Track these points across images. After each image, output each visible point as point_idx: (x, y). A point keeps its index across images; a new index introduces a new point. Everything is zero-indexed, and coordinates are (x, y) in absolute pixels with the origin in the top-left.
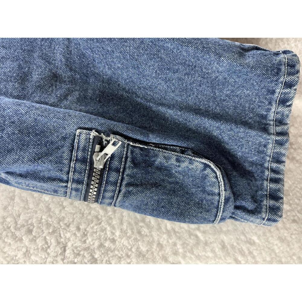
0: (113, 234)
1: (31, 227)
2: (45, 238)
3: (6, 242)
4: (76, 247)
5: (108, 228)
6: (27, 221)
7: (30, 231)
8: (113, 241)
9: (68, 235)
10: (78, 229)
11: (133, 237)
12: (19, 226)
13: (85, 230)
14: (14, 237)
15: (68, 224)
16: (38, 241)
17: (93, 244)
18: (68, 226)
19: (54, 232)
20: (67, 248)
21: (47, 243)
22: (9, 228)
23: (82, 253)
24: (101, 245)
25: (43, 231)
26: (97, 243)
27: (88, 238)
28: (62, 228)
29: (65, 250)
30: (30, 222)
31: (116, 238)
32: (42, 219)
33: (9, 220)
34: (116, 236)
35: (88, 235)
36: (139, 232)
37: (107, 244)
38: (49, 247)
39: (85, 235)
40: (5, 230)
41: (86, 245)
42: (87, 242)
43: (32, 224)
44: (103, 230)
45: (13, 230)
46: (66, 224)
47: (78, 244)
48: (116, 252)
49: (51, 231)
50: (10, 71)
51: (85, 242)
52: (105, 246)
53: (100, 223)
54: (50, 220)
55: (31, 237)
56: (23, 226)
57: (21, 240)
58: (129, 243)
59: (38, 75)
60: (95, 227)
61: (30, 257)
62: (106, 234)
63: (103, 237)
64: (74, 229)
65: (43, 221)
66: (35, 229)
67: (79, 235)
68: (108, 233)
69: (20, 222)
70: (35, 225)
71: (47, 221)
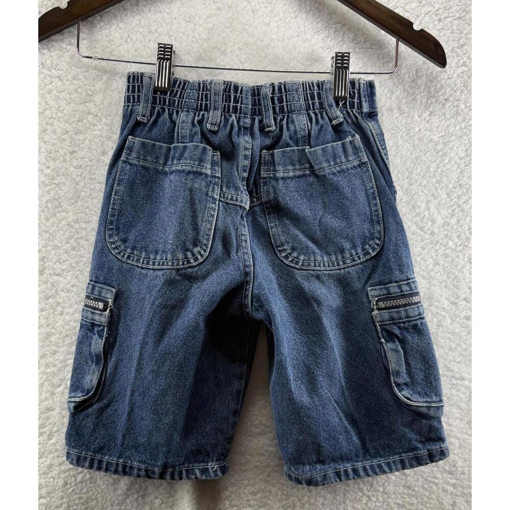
0: (68, 314)
2: (67, 260)
3: (66, 232)
4: (59, 284)
5: (72, 310)
6: (82, 246)
7: (74, 249)
8: (62, 314)
9: (69, 278)
10: (73, 286)
11: (64, 331)
12: (78, 240)
13: (72, 291)
14: (70, 238)
16: (66, 255)
17: (60, 298)
18: (76, 278)
19: (72, 267)
20: (59, 277)
21: (64, 262)
22: (78, 233)
23: (54, 288)
24: (59, 304)
25: (74, 258)
26: (60, 300)
28: (75, 273)
29: (57, 275)
30: (81, 248)
31: (63, 316)
32: (83, 257)
33: (84, 233)
34: (65, 316)
35: (68, 294)
36: (67, 336)
37: (59, 309)
38: (61, 263)
39: (68, 291)
40: (76, 230)
41: (60, 292)
42: (63, 293)
43: (79, 250)
44: (71, 306)
45: (75, 237)
46: (78, 276)
47: (61, 286)
48: (52, 316)
49: (73, 265)
51: (62, 291)
52: (57, 306)
53: (76, 303)
54: (82, 263)
55: (69, 250)
56: (79, 243)
57: (68, 243)
58: (58, 327)
60: (73, 300)
61: (54, 249)
62: (68, 308)
63: (65, 305)
64: (73, 282)
65: (82, 259)
66: (75, 252)
67: (68, 286)
68: (68, 310)
69: (81, 241)
70: (79, 253)
71: (81, 261)
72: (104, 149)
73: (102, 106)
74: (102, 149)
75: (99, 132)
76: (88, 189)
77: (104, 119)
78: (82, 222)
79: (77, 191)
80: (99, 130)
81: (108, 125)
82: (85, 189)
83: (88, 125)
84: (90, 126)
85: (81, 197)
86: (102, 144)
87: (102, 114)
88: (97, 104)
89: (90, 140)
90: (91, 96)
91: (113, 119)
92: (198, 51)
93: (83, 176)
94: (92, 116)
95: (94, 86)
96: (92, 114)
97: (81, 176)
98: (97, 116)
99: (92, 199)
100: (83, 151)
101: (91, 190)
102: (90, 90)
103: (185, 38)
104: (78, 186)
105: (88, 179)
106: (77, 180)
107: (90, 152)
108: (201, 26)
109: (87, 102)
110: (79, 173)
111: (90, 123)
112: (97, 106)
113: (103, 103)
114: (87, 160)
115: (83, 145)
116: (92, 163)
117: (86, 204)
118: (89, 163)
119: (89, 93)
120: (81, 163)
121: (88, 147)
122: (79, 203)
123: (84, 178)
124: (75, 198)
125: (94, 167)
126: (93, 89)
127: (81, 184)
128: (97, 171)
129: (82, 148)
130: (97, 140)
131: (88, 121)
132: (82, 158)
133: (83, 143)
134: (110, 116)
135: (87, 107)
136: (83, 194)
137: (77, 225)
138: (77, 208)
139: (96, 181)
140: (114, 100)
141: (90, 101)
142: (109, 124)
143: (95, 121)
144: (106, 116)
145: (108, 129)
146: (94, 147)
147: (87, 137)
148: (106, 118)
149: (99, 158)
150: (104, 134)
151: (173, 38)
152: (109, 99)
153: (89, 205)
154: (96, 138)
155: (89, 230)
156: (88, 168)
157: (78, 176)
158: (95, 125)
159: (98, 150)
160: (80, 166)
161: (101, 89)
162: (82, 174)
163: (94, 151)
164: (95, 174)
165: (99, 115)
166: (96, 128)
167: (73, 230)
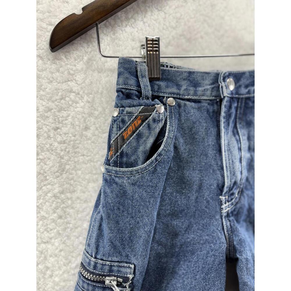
0: (57, 276)
1: (63, 218)
2: (54, 229)
3: (53, 203)
4: (47, 251)
5: (61, 273)
6: (68, 214)
7: (60, 217)
8: (51, 276)
9: (57, 244)
10: (61, 251)
12: (65, 209)
13: (60, 256)
14: (57, 208)
15: (65, 242)
16: (53, 224)
17: (49, 263)
18: (64, 243)
19: (60, 234)
20: (47, 244)
21: (51, 230)
22: (64, 203)
23: (43, 256)
24: (47, 268)
25: (61, 226)
26: (49, 265)
27: (53, 258)
28: (62, 239)
29: (45, 243)
30: (68, 216)
31: (53, 277)
32: (70, 223)
33: (70, 202)
34: (55, 278)
35: (56, 258)
37: (49, 272)
38: (48, 232)
39: (56, 256)
40: (62, 201)
41: (48, 257)
42: (51, 258)
43: (66, 218)
44: (60, 268)
45: (61, 206)
46: (65, 241)
47: (50, 252)
48: (42, 280)
49: (60, 232)
50: (178, 205)
51: (51, 256)
52: (47, 270)
53: (65, 265)
54: (69, 229)
55: (56, 219)
56: (65, 212)
57: (54, 212)
58: (49, 288)
59: (177, 224)
60: (62, 263)
61: (41, 220)
62: (57, 270)
63: (55, 268)
64: (61, 247)
65: (68, 225)
66: (62, 221)
67: (57, 252)
68: (57, 273)
69: (68, 210)
70: (66, 220)
71: (68, 228)
72: (87, 125)
73: (83, 84)
74: (85, 125)
75: (81, 109)
76: (73, 162)
77: (86, 98)
78: (67, 193)
79: (62, 164)
80: (81, 107)
81: (89, 102)
82: (70, 162)
83: (70, 103)
84: (72, 104)
85: (66, 170)
86: (85, 120)
87: (84, 92)
88: (78, 83)
89: (73, 117)
90: (73, 75)
91: (94, 97)
92: (168, 38)
93: (67, 150)
94: (74, 94)
95: (75, 66)
96: (74, 92)
97: (65, 151)
98: (78, 94)
99: (76, 171)
100: (66, 127)
101: (75, 162)
102: (72, 69)
103: (157, 25)
104: (62, 160)
105: (72, 153)
106: (61, 155)
107: (73, 128)
108: (170, 15)
109: (69, 81)
110: (63, 148)
111: (73, 101)
112: (79, 85)
113: (84, 82)
114: (70, 135)
115: (66, 122)
116: (75, 138)
117: (71, 176)
118: (73, 138)
119: (72, 72)
120: (65, 138)
121: (71, 123)
122: (64, 176)
123: (69, 152)
124: (60, 171)
125: (78, 142)
126: (74, 68)
127: (66, 158)
128: (80, 145)
129: (66, 124)
130: (80, 117)
131: (71, 98)
132: (65, 134)
133: (66, 120)
134: (91, 94)
135: (69, 86)
136: (67, 167)
137: (63, 196)
138: (62, 180)
139: (80, 154)
140: (95, 80)
141: (72, 80)
142: (91, 101)
143: (77, 99)
144: (88, 94)
145: (90, 106)
146: (77, 123)
147: (69, 114)
148: (87, 96)
149: (82, 133)
150: (86, 111)
151: (146, 24)
152: (90, 78)
153: (73, 177)
155: (74, 199)
156: (72, 143)
157: (62, 150)
158: (77, 103)
159: (81, 126)
160: (64, 141)
161: (82, 69)
162: (66, 148)
163: (77, 128)
164: (78, 147)
165: (81, 93)
166: (78, 105)
167: (60, 201)
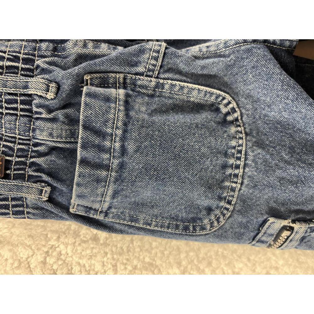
154: (76, 251)
